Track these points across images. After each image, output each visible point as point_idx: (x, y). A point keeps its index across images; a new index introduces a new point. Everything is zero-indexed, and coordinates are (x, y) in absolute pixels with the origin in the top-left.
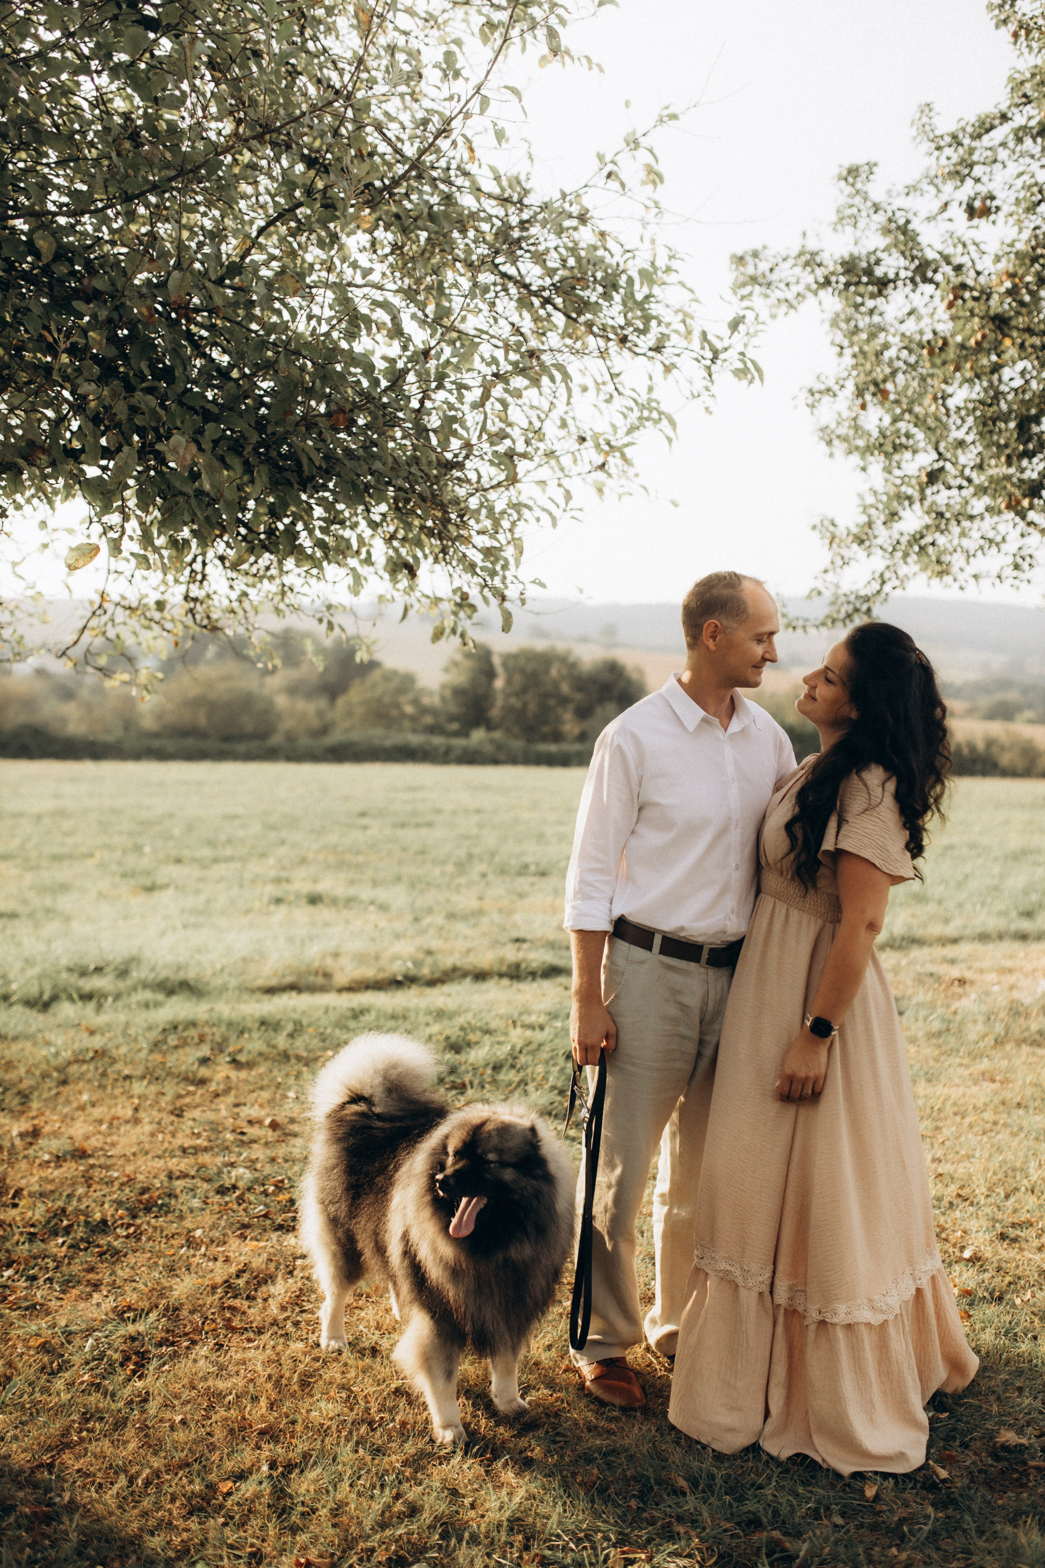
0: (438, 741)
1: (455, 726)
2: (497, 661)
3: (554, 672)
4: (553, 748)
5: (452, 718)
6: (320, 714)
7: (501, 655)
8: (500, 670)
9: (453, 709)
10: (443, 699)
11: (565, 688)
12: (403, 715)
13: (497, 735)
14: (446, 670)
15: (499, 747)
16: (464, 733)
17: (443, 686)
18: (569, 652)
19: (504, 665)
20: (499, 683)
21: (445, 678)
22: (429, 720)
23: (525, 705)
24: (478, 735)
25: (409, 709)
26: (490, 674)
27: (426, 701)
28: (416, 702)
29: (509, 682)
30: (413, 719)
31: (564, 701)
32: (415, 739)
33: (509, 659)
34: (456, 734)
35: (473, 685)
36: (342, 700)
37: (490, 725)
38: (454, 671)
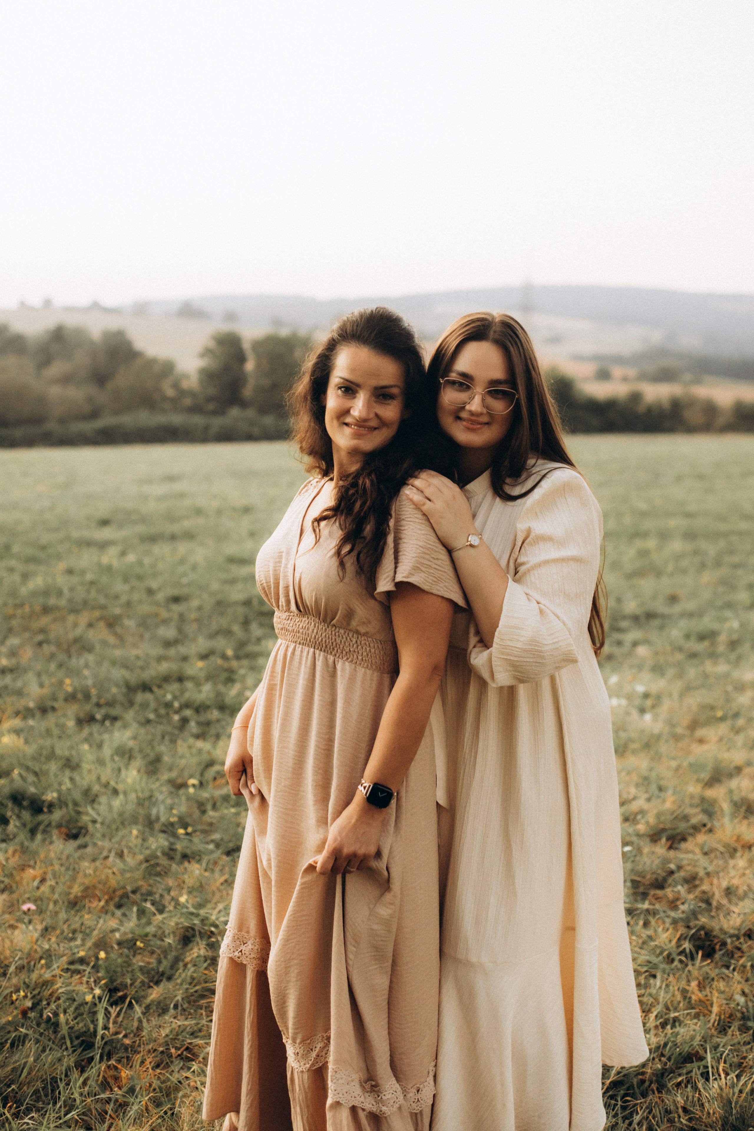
0: (198, 420)
1: (212, 406)
2: (246, 346)
5: (209, 399)
6: (90, 400)
7: (250, 341)
9: (212, 391)
10: (201, 382)
12: (165, 398)
13: (250, 413)
14: (202, 356)
15: (252, 424)
16: (220, 411)
17: (201, 371)
19: (254, 352)
20: (250, 366)
21: (201, 363)
22: (188, 402)
23: (273, 385)
24: (234, 414)
25: (170, 392)
26: (240, 358)
27: (185, 385)
28: (176, 386)
29: (258, 365)
30: (173, 400)
32: (177, 419)
33: (258, 345)
34: (214, 413)
35: (226, 368)
36: (110, 385)
37: (243, 404)
38: (210, 356)
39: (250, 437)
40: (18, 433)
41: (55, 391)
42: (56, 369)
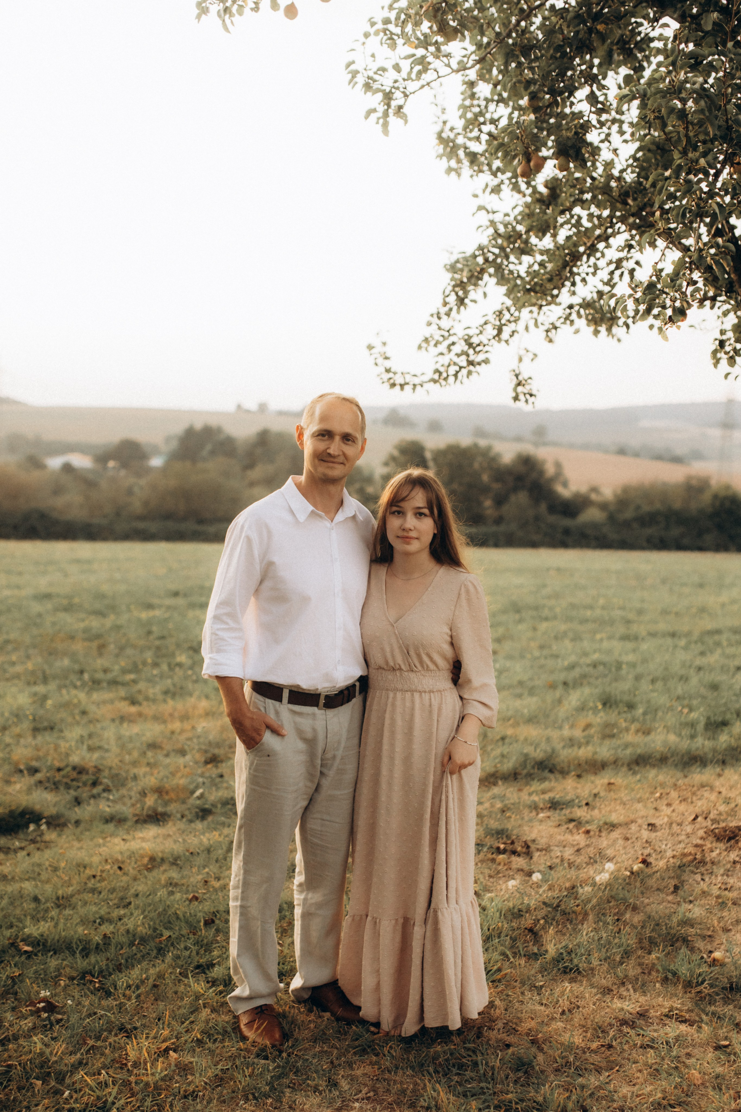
2: (428, 455)
3: (476, 465)
7: (432, 451)
8: (431, 463)
11: (485, 478)
14: (387, 463)
17: (384, 477)
18: (489, 448)
19: (435, 460)
21: (385, 470)
29: (440, 472)
31: (485, 490)
38: (392, 464)
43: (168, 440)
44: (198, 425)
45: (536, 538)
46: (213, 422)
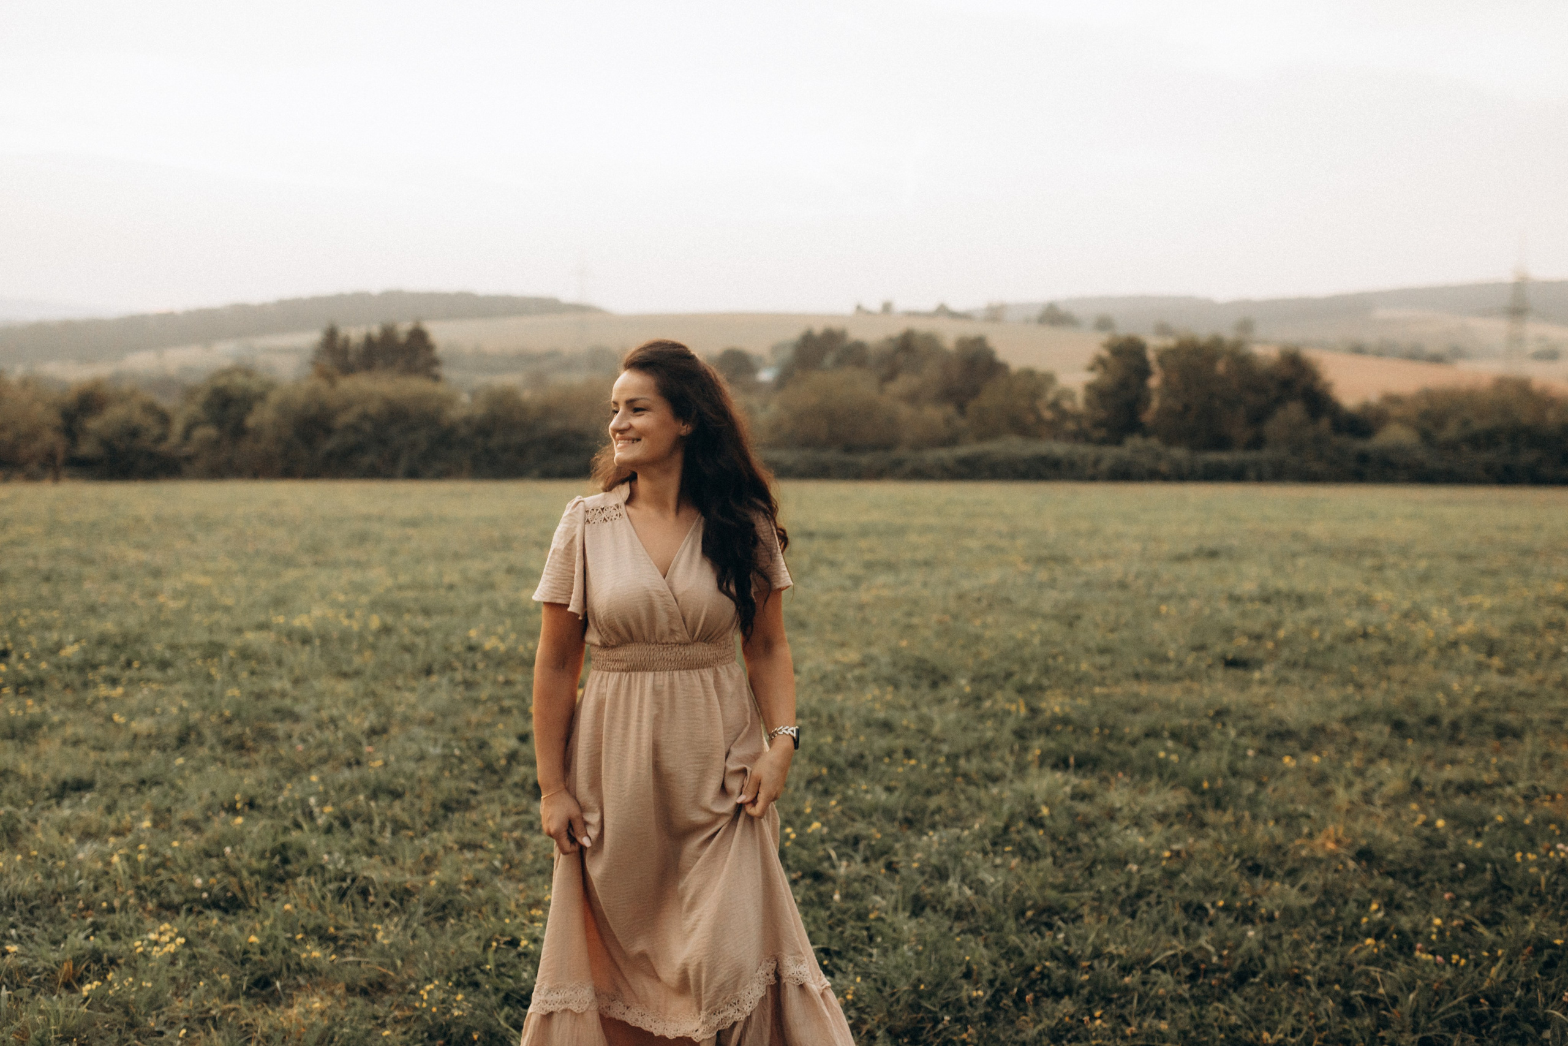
0: (1084, 451)
1: (1102, 433)
2: (1151, 356)
3: (1220, 367)
4: (1224, 457)
5: (1098, 424)
6: (948, 421)
7: (1157, 350)
8: (1155, 367)
9: (1102, 414)
10: (1088, 402)
11: (1232, 386)
12: (1040, 420)
13: (1154, 442)
14: (1092, 369)
15: (1158, 457)
16: (1116, 441)
17: (1090, 387)
18: (1239, 344)
19: (1160, 360)
20: (1154, 382)
21: (1091, 377)
22: (1071, 426)
23: (1187, 407)
24: (1134, 442)
25: (1048, 415)
26: (1144, 372)
27: (1067, 405)
28: (1055, 405)
29: (1166, 382)
30: (1052, 424)
31: (1232, 403)
32: (1059, 448)
33: (1165, 356)
34: (1102, 442)
35: (1123, 384)
36: (972, 406)
37: (1145, 432)
38: (1100, 370)
39: (1153, 476)
40: (864, 460)
41: (905, 411)
42: (903, 383)
43: (776, 349)
44: (818, 329)
45: (1316, 467)
46: (836, 325)
